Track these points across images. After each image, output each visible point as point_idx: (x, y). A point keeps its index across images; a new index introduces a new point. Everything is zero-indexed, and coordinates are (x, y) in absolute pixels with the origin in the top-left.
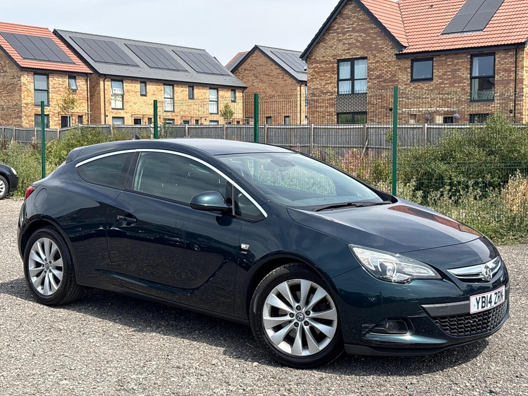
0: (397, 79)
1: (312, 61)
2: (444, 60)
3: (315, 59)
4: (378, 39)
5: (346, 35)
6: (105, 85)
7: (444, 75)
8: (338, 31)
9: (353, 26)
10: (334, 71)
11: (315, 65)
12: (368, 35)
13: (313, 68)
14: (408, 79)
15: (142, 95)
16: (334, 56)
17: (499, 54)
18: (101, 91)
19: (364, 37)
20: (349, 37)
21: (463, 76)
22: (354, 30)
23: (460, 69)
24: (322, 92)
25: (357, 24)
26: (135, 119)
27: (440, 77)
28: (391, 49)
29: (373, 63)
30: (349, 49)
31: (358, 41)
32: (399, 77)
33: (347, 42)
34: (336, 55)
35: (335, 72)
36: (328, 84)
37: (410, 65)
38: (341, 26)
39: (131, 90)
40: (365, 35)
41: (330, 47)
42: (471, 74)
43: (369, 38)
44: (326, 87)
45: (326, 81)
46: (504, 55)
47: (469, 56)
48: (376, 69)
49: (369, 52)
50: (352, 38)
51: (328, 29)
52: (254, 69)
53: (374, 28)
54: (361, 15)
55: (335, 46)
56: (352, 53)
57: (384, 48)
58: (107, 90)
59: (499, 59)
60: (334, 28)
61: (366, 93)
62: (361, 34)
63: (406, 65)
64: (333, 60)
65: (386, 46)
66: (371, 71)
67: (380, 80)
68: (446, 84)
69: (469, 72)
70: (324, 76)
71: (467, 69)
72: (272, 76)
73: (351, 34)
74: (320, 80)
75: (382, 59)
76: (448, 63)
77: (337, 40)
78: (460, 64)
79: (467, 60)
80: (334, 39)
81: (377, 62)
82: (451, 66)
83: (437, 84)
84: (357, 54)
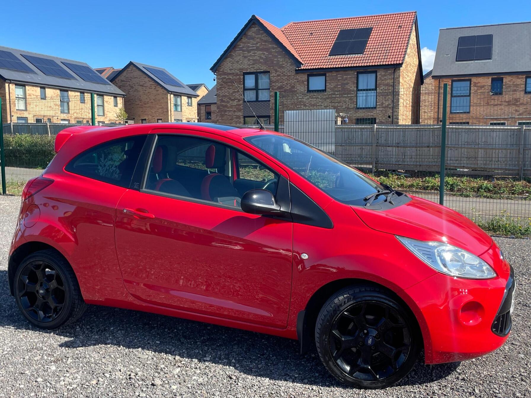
0: (296, 90)
1: (220, 73)
2: (335, 76)
3: (223, 71)
4: (279, 57)
5: (251, 52)
6: (10, 89)
7: (335, 87)
8: (243, 49)
9: (257, 45)
10: (240, 82)
11: (223, 76)
12: (270, 53)
13: (221, 79)
14: (305, 90)
15: (41, 99)
16: (240, 69)
17: (380, 72)
18: (6, 94)
19: (267, 55)
20: (254, 55)
21: (351, 89)
22: (258, 49)
23: (349, 83)
24: (230, 99)
25: (260, 44)
26: (36, 119)
27: (332, 89)
28: (290, 65)
29: (275, 76)
30: (253, 64)
31: (261, 58)
32: (298, 88)
33: (252, 58)
34: (242, 69)
35: (242, 83)
36: (236, 92)
37: (307, 79)
38: (247, 45)
39: (33, 94)
40: (267, 54)
41: (237, 62)
42: (357, 87)
43: (271, 56)
44: (234, 94)
45: (233, 89)
46: (384, 73)
47: (356, 73)
48: (277, 81)
49: (271, 67)
50: (256, 56)
51: (235, 47)
52: (129, 80)
53: (276, 48)
54: (263, 37)
55: (241, 62)
56: (256, 67)
57: (284, 64)
58: (11, 93)
59: (380, 76)
60: (240, 46)
61: (269, 101)
62: (264, 52)
63: (304, 79)
64: (240, 73)
65: (286, 63)
66: (273, 83)
67: (281, 90)
68: (337, 94)
69: (355, 85)
70: (231, 86)
71: (354, 83)
72: (146, 87)
73: (255, 52)
74: (228, 88)
75: (282, 73)
76: (338, 78)
77: (243, 56)
78: (348, 79)
79: (354, 76)
80: (240, 55)
81: (278, 76)
82: (341, 81)
83: (330, 95)
84: (261, 68)
